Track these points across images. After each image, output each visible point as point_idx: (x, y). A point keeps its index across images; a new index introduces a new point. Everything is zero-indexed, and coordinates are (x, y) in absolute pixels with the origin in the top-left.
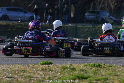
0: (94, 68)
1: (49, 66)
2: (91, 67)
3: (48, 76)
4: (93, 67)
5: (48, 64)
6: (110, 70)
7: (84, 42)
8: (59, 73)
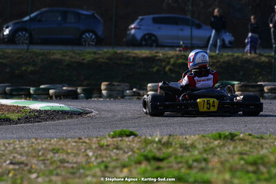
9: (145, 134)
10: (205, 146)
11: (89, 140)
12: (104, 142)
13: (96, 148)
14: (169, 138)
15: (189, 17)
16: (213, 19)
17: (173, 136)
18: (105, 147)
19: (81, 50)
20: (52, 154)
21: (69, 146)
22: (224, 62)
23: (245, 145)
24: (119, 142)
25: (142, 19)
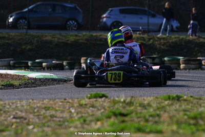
9: (113, 96)
10: (158, 105)
11: (72, 100)
12: (83, 102)
13: (77, 106)
14: (131, 99)
15: (146, 9)
16: (164, 11)
17: (135, 97)
18: (84, 106)
19: (66, 34)
20: (44, 111)
21: (57, 105)
22: (172, 43)
23: (188, 104)
24: (94, 102)
25: (111, 10)
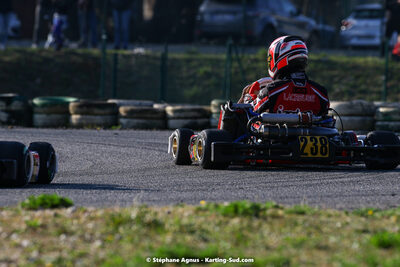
0: (236, 221)
1: (56, 215)
2: (225, 215)
3: (54, 256)
4: (233, 217)
5: (54, 206)
6: (299, 229)
7: (196, 118)
8: (98, 243)
